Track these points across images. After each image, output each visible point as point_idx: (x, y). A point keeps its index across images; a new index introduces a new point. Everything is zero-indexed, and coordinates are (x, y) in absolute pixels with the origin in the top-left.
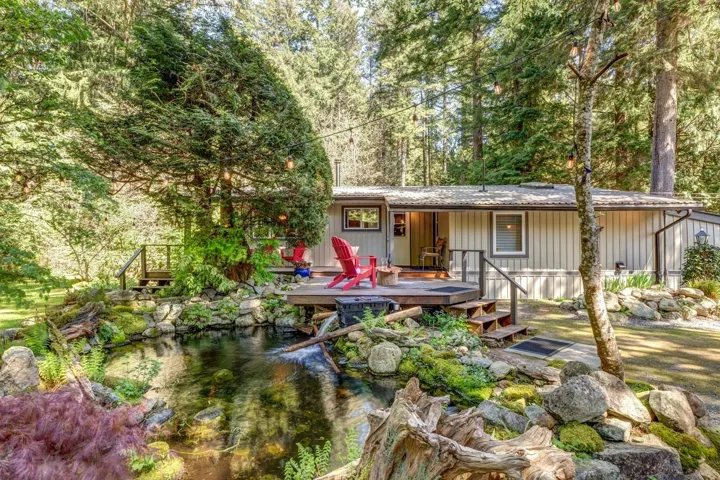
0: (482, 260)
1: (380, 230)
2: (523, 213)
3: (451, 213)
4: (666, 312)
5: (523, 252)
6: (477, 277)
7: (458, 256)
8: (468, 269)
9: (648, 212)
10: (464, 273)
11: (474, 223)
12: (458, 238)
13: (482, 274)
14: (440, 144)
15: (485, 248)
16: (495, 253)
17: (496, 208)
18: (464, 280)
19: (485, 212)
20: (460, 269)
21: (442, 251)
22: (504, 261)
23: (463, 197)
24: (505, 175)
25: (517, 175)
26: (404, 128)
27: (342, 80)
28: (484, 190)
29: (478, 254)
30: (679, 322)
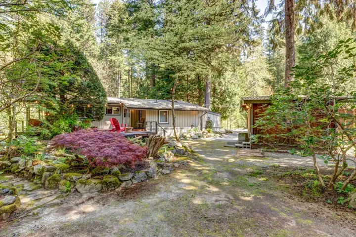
0: (156, 124)
1: (120, 115)
2: (168, 111)
3: (147, 110)
4: (199, 137)
5: (168, 122)
6: (155, 130)
7: (149, 124)
8: (152, 128)
9: (199, 111)
10: (151, 129)
11: (153, 114)
12: (149, 118)
13: (156, 129)
14: (136, 74)
15: (157, 121)
16: (160, 123)
17: (160, 109)
18: (151, 131)
19: (157, 110)
20: (149, 128)
21: (143, 122)
22: (162, 125)
23: (150, 105)
24: (163, 95)
25: (167, 95)
26: (120, 66)
27: (86, 37)
28: (156, 102)
29: (155, 123)
30: (202, 139)
